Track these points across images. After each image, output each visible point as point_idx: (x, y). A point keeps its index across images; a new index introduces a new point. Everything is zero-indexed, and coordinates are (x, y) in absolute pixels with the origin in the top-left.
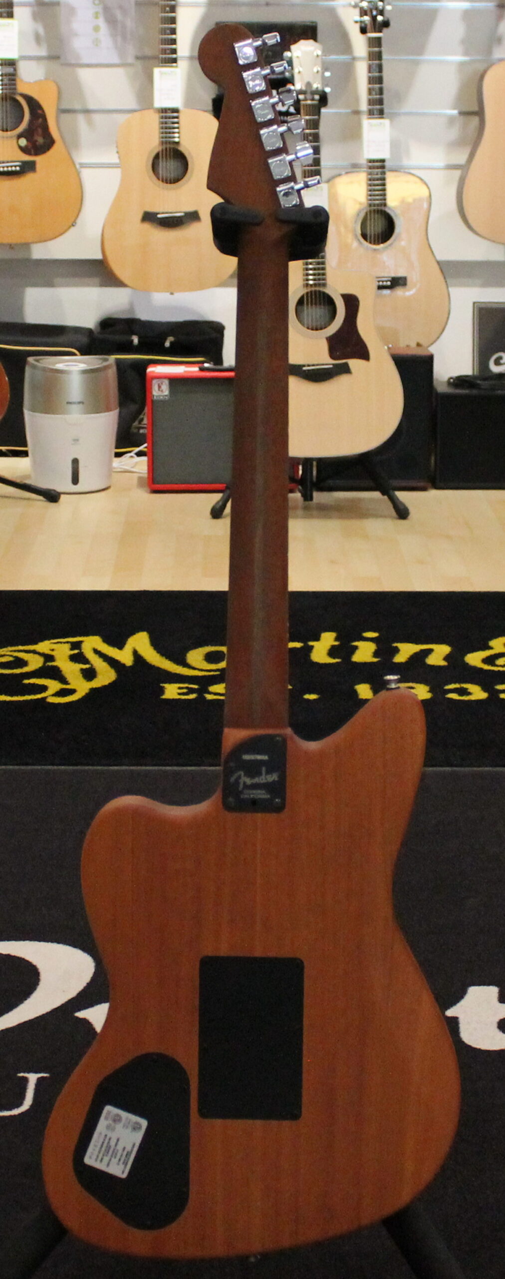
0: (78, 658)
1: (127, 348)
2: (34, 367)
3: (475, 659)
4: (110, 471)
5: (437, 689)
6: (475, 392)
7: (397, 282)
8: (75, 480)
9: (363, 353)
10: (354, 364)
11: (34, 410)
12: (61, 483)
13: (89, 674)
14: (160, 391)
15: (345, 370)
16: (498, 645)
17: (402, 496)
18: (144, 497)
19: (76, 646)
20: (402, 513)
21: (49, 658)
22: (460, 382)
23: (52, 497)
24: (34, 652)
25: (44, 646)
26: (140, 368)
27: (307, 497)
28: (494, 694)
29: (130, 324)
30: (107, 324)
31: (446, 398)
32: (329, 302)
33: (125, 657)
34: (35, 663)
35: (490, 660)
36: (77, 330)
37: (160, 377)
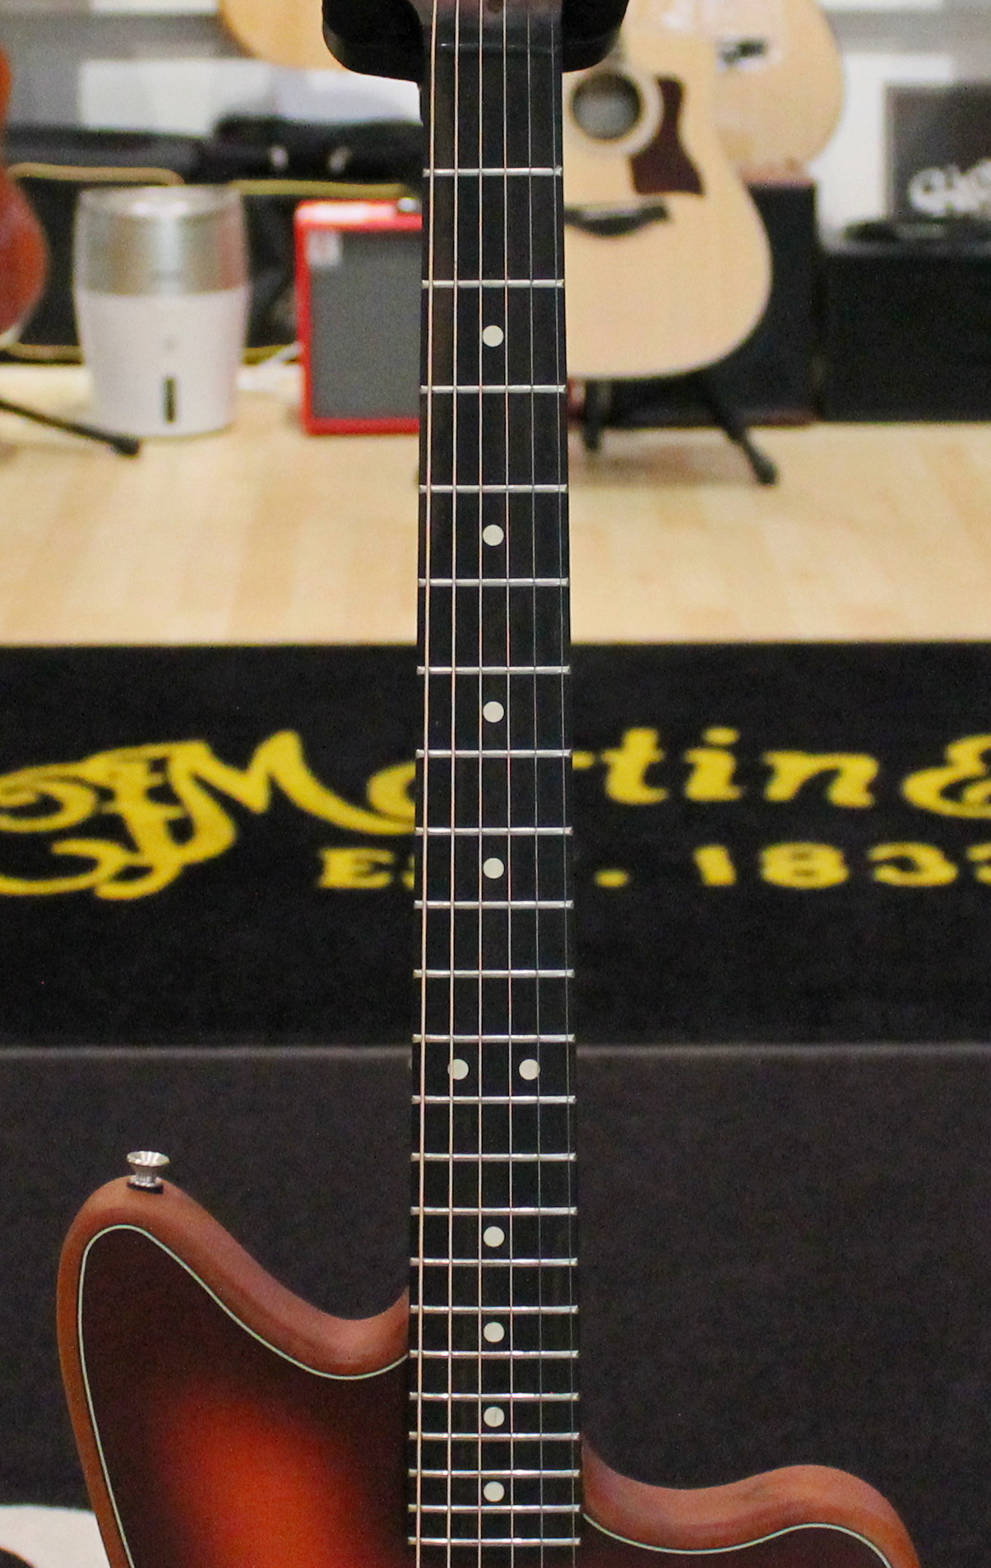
0: (162, 794)
1: (264, 170)
2: (94, 214)
3: (923, 789)
4: (233, 395)
5: (857, 860)
6: (892, 250)
7: (749, 49)
8: (170, 413)
9: (688, 180)
10: (678, 203)
11: (95, 286)
12: (141, 420)
13: (182, 831)
14: (322, 253)
15: (658, 214)
16: (965, 755)
17: (765, 439)
18: (295, 445)
19: (159, 765)
20: (765, 474)
21: (105, 794)
22: (866, 232)
23: (127, 447)
24: (78, 781)
25: (98, 767)
26: (286, 207)
27: (592, 444)
28: (967, 869)
29: (270, 129)
30: (231, 128)
31: (844, 265)
32: (628, 91)
33: (251, 790)
34: (78, 806)
35: (953, 791)
36: (174, 140)
37: (322, 228)
